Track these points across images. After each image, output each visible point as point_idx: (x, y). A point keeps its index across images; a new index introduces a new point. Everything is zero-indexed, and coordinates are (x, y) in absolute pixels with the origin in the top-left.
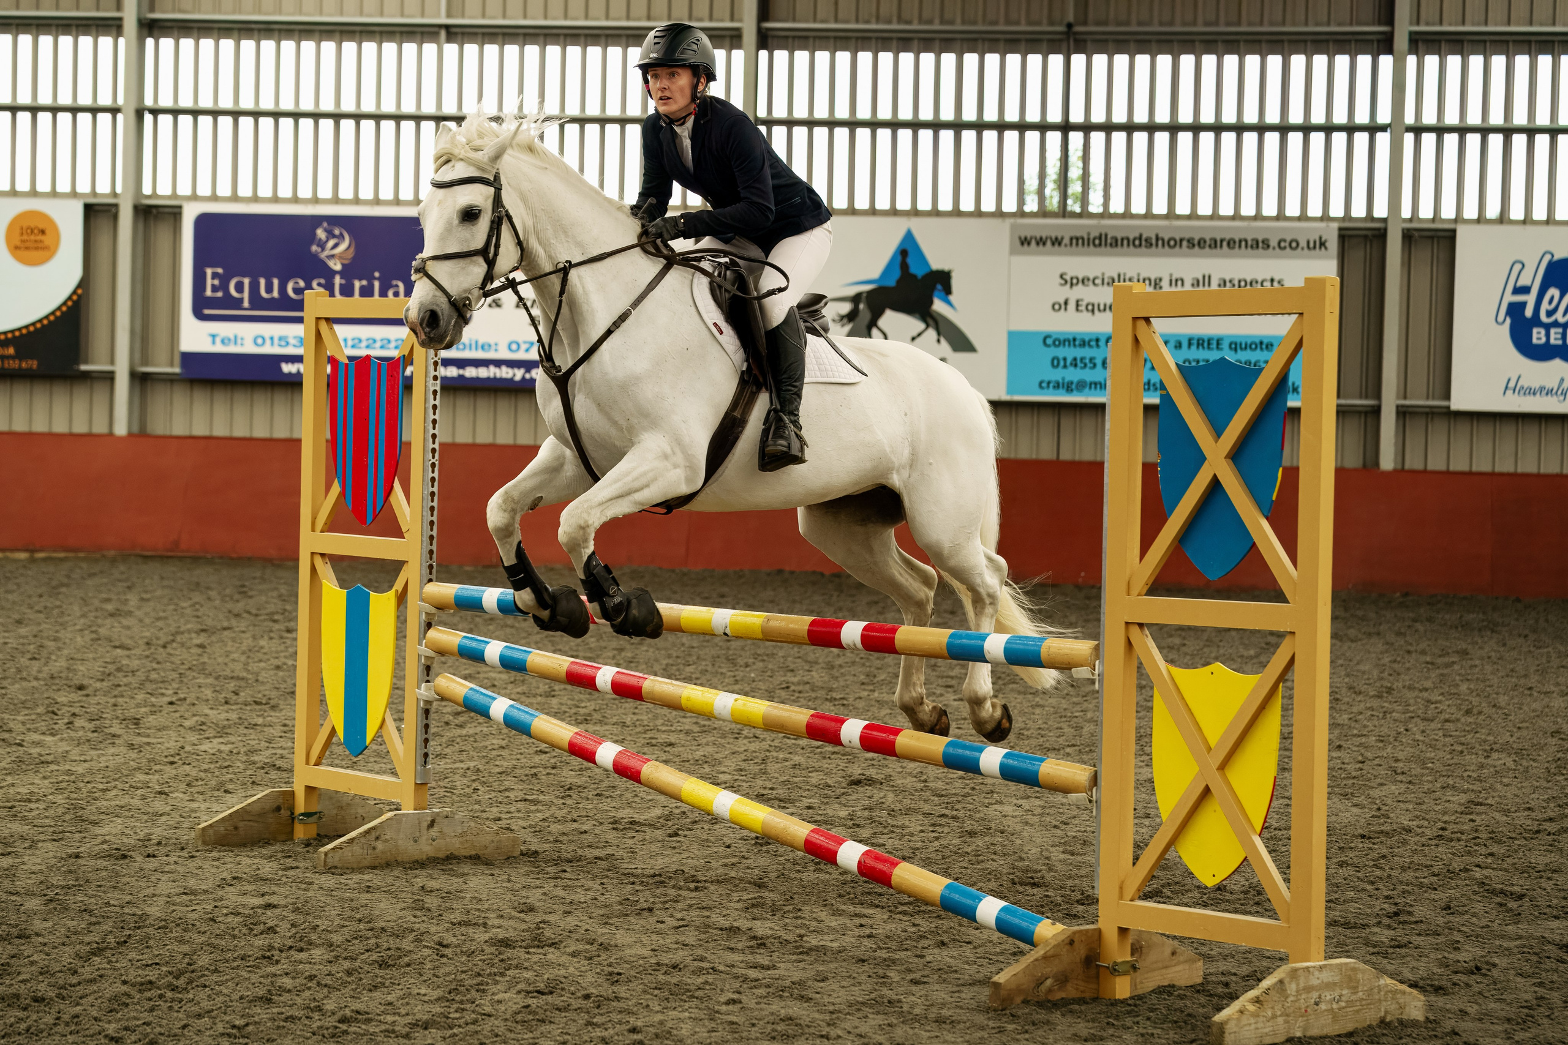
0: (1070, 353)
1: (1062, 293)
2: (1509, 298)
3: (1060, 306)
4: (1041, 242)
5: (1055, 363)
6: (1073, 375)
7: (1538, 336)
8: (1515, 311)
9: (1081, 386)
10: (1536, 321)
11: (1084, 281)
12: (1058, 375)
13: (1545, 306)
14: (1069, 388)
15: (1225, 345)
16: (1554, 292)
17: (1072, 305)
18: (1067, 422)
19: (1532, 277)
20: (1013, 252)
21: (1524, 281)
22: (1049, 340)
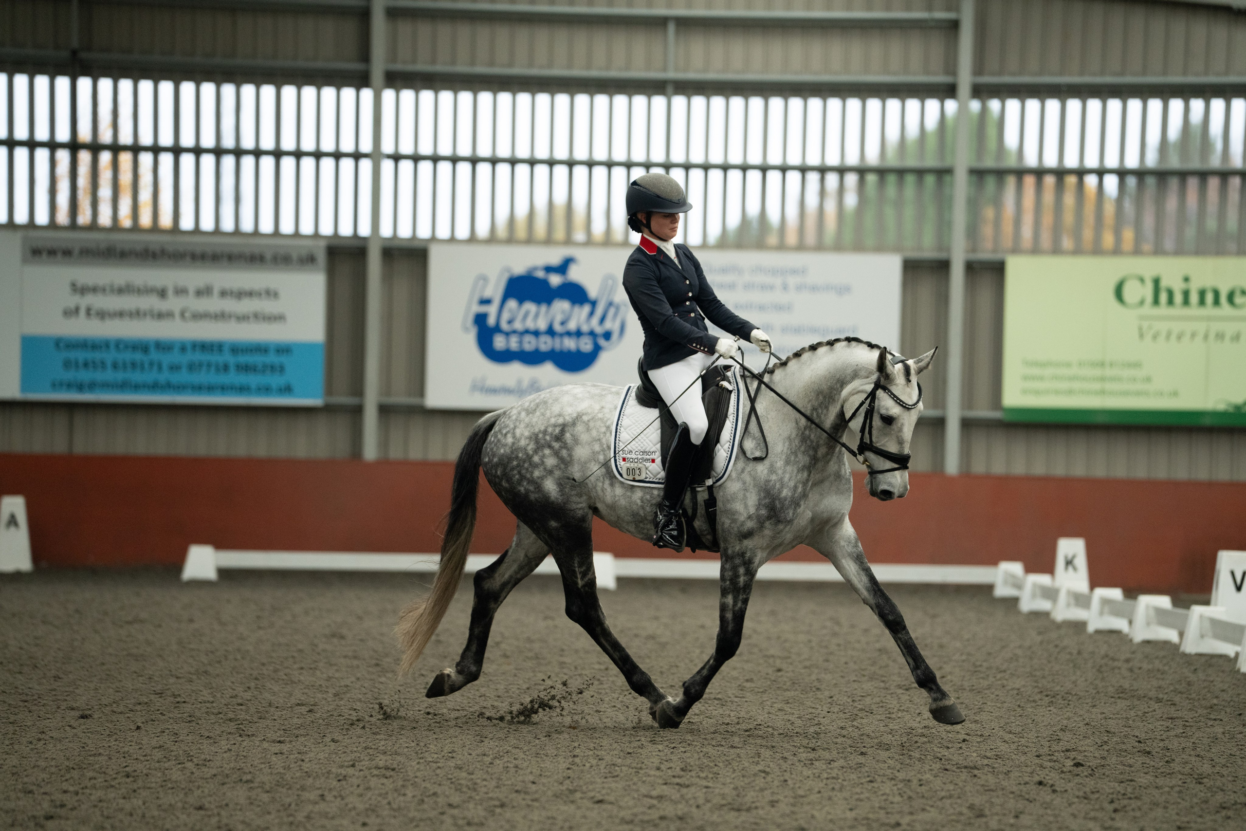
0: (81, 355)
1: (73, 300)
2: (477, 309)
3: (71, 313)
4: (52, 252)
5: (67, 364)
6: (84, 376)
7: (499, 342)
8: (480, 320)
9: (92, 386)
10: (497, 329)
11: (94, 290)
12: (70, 375)
13: (505, 316)
14: (80, 387)
15: (226, 349)
16: (512, 304)
17: (82, 312)
18: (79, 419)
19: (495, 289)
20: (25, 261)
21: (488, 293)
22: (62, 344)
